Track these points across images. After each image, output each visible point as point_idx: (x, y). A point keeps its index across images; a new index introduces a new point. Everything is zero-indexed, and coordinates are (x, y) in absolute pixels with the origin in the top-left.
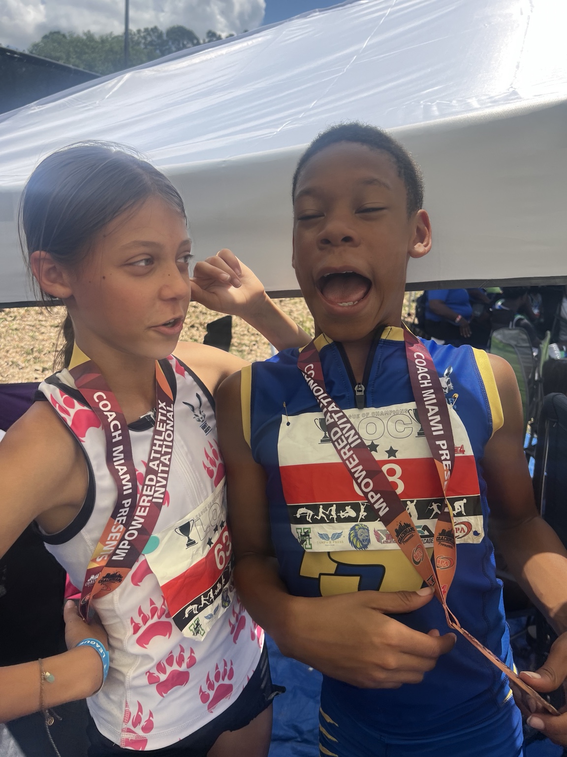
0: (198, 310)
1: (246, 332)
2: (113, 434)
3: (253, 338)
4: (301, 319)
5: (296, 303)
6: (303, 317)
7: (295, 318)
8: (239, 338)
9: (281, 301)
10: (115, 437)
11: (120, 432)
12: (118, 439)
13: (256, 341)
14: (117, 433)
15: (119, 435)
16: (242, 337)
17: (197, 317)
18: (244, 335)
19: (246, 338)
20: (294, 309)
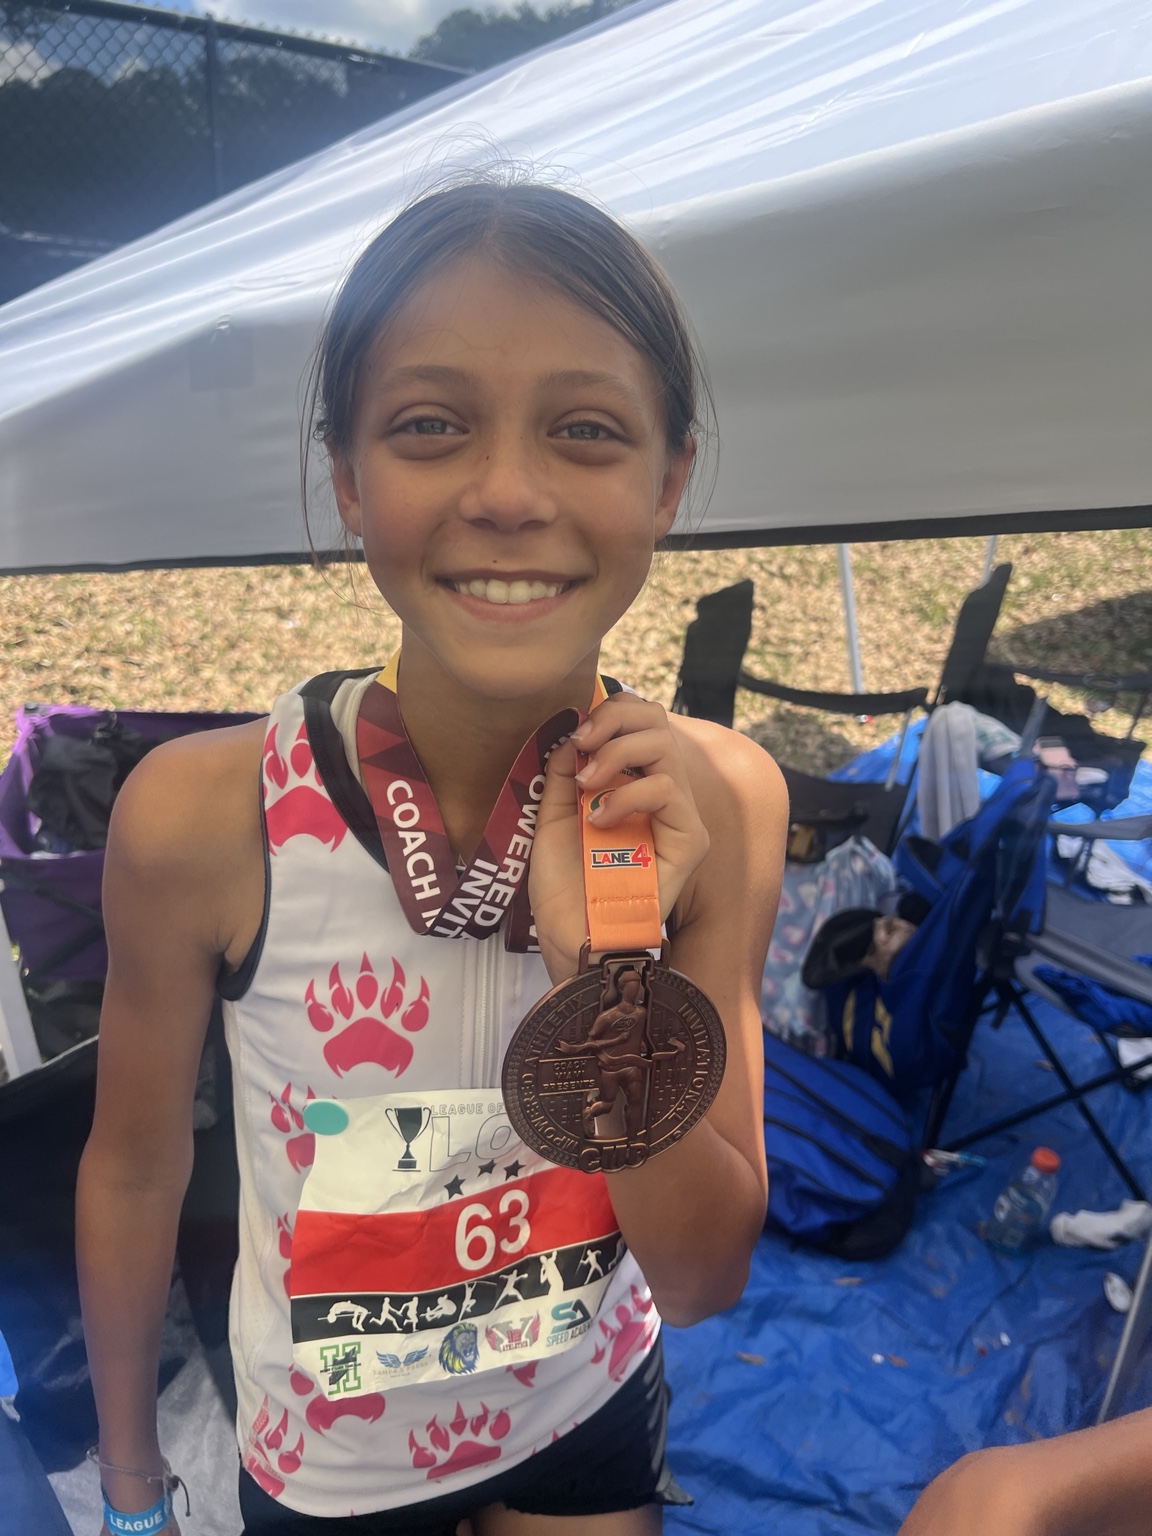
0: (701, 568)
1: (799, 615)
2: (415, 883)
3: (813, 627)
4: (927, 586)
5: (917, 551)
6: (931, 580)
7: (912, 583)
8: (783, 628)
9: (884, 547)
10: (420, 889)
11: (433, 877)
12: (428, 893)
13: (821, 635)
14: (425, 881)
15: (432, 885)
16: (788, 625)
17: (698, 583)
18: (794, 621)
19: (798, 627)
20: (913, 564)
